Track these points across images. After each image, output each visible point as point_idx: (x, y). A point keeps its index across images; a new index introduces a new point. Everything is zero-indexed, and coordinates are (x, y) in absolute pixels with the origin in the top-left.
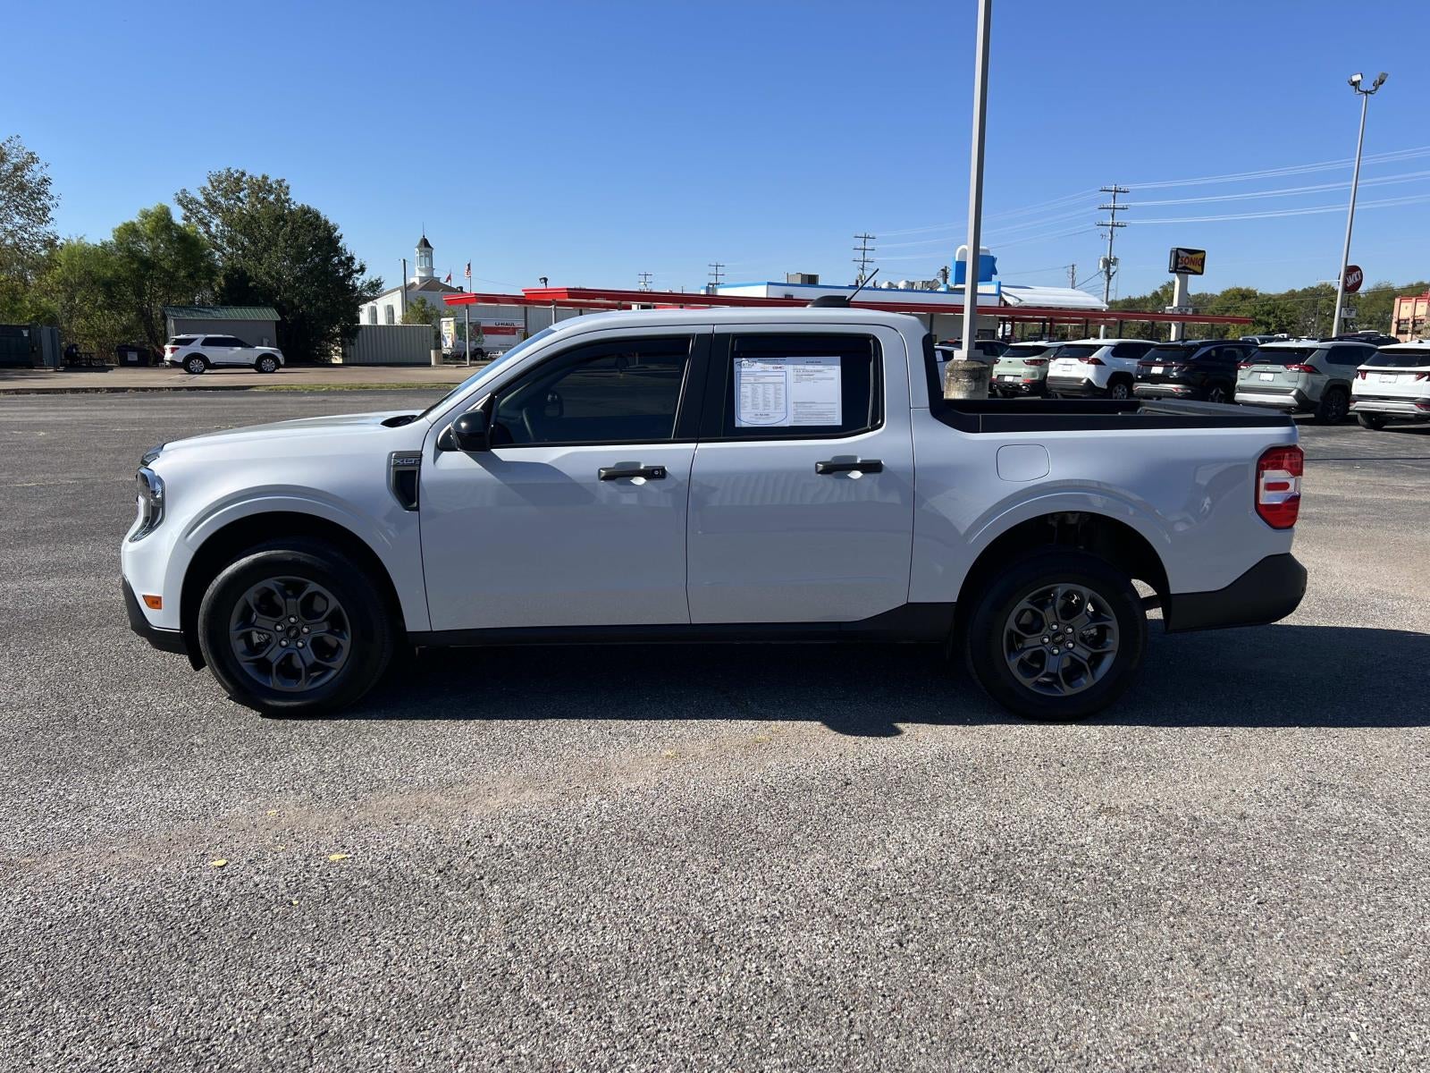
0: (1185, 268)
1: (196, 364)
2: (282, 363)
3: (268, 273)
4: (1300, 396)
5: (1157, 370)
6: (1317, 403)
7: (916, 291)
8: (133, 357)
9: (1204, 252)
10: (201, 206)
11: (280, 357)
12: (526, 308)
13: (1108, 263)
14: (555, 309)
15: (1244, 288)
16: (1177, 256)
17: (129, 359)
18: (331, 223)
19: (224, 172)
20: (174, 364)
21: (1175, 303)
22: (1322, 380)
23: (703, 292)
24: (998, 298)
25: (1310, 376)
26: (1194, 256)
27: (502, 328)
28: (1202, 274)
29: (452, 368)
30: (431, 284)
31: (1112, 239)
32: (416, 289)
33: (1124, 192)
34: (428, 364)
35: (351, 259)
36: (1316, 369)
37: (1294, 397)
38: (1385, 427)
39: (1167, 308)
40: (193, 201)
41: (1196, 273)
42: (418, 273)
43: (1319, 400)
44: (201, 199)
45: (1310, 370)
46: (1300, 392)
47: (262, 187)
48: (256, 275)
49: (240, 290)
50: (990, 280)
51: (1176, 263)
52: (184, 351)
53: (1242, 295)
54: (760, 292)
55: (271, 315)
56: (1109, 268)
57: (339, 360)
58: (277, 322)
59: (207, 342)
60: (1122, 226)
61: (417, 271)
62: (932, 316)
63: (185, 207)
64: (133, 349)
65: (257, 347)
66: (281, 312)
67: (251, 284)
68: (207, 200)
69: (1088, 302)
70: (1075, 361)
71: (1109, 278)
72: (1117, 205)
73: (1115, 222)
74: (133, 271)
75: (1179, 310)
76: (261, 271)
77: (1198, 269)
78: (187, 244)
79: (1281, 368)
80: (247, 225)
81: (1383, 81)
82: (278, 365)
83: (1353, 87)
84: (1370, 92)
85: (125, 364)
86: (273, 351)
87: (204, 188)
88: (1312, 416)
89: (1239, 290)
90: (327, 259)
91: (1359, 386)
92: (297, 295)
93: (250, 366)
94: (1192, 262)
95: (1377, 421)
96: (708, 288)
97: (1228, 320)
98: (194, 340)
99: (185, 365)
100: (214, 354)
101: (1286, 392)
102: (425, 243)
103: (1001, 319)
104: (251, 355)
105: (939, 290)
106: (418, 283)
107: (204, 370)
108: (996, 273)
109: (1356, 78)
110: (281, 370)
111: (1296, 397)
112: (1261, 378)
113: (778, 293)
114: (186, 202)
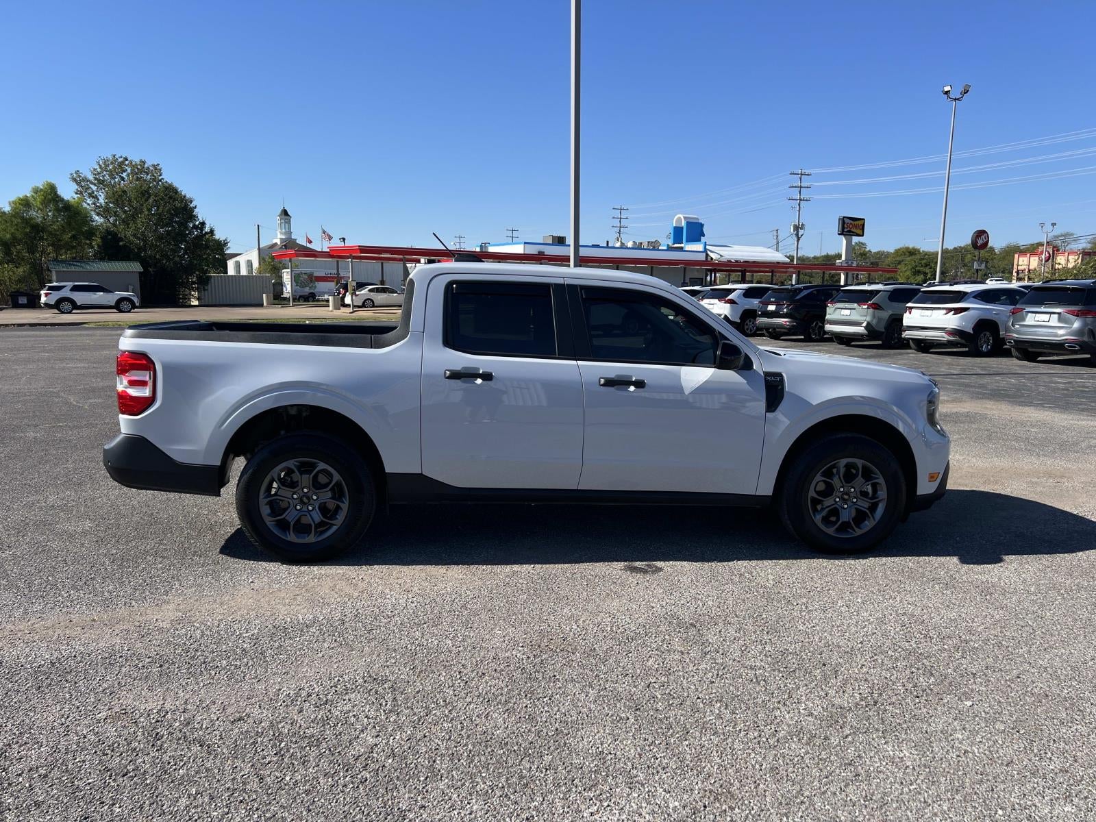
0: (849, 231)
1: (66, 305)
2: (137, 304)
3: (135, 235)
4: (869, 327)
5: (772, 308)
6: (883, 333)
7: (644, 249)
8: (23, 300)
9: (864, 219)
10: (92, 183)
11: (136, 300)
12: (338, 262)
13: (797, 228)
14: (352, 262)
15: (911, 247)
16: (844, 223)
17: (20, 302)
18: (188, 196)
19: (111, 158)
20: (47, 306)
21: (843, 258)
22: (885, 315)
23: (478, 249)
24: (704, 254)
25: (876, 311)
26: (856, 223)
27: (330, 277)
28: (863, 235)
29: (278, 308)
30: (289, 244)
31: (799, 211)
32: (277, 248)
33: (808, 175)
34: (261, 305)
35: (203, 224)
36: (880, 306)
37: (865, 327)
38: (931, 350)
39: (837, 261)
40: (85, 179)
41: (858, 235)
42: (280, 236)
43: (884, 330)
44: (91, 178)
45: (876, 307)
46: (868, 324)
47: (140, 169)
48: (125, 237)
49: (113, 248)
50: (700, 241)
51: (843, 228)
52: (56, 296)
53: (910, 252)
54: (518, 249)
55: (136, 267)
56: (798, 232)
57: (195, 303)
58: (140, 273)
59: (75, 289)
60: (807, 200)
61: (279, 234)
62: (652, 267)
63: (78, 184)
64: (22, 294)
65: (117, 292)
66: (144, 263)
67: (121, 243)
68: (96, 179)
69: (773, 257)
70: (716, 301)
71: (798, 240)
72: (803, 185)
73: (802, 197)
74: (26, 234)
75: (846, 263)
76: (129, 234)
77: (860, 232)
78: (71, 212)
79: (855, 305)
80: (118, 197)
81: (968, 91)
82: (134, 306)
83: (946, 95)
84: (958, 99)
85: (16, 306)
86: (129, 295)
87: (95, 170)
88: (880, 342)
89: (907, 248)
90: (183, 224)
91: (908, 320)
92: (158, 252)
93: (111, 307)
94: (855, 226)
95: (925, 346)
96: (481, 246)
97: (880, 270)
98: (64, 287)
99: (57, 306)
100: (81, 298)
101: (858, 324)
102: (285, 213)
103: (707, 270)
104: (111, 298)
105: (660, 248)
106: (279, 243)
107: (72, 311)
108: (704, 236)
109: (947, 89)
110: (136, 310)
111: (866, 328)
112: (842, 313)
113: (532, 250)
114: (78, 180)
